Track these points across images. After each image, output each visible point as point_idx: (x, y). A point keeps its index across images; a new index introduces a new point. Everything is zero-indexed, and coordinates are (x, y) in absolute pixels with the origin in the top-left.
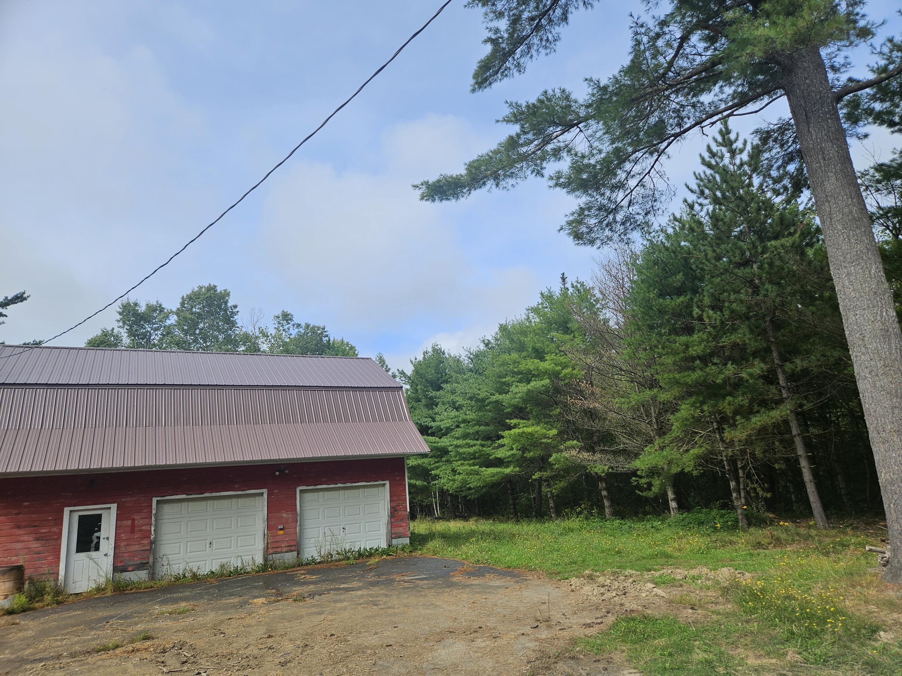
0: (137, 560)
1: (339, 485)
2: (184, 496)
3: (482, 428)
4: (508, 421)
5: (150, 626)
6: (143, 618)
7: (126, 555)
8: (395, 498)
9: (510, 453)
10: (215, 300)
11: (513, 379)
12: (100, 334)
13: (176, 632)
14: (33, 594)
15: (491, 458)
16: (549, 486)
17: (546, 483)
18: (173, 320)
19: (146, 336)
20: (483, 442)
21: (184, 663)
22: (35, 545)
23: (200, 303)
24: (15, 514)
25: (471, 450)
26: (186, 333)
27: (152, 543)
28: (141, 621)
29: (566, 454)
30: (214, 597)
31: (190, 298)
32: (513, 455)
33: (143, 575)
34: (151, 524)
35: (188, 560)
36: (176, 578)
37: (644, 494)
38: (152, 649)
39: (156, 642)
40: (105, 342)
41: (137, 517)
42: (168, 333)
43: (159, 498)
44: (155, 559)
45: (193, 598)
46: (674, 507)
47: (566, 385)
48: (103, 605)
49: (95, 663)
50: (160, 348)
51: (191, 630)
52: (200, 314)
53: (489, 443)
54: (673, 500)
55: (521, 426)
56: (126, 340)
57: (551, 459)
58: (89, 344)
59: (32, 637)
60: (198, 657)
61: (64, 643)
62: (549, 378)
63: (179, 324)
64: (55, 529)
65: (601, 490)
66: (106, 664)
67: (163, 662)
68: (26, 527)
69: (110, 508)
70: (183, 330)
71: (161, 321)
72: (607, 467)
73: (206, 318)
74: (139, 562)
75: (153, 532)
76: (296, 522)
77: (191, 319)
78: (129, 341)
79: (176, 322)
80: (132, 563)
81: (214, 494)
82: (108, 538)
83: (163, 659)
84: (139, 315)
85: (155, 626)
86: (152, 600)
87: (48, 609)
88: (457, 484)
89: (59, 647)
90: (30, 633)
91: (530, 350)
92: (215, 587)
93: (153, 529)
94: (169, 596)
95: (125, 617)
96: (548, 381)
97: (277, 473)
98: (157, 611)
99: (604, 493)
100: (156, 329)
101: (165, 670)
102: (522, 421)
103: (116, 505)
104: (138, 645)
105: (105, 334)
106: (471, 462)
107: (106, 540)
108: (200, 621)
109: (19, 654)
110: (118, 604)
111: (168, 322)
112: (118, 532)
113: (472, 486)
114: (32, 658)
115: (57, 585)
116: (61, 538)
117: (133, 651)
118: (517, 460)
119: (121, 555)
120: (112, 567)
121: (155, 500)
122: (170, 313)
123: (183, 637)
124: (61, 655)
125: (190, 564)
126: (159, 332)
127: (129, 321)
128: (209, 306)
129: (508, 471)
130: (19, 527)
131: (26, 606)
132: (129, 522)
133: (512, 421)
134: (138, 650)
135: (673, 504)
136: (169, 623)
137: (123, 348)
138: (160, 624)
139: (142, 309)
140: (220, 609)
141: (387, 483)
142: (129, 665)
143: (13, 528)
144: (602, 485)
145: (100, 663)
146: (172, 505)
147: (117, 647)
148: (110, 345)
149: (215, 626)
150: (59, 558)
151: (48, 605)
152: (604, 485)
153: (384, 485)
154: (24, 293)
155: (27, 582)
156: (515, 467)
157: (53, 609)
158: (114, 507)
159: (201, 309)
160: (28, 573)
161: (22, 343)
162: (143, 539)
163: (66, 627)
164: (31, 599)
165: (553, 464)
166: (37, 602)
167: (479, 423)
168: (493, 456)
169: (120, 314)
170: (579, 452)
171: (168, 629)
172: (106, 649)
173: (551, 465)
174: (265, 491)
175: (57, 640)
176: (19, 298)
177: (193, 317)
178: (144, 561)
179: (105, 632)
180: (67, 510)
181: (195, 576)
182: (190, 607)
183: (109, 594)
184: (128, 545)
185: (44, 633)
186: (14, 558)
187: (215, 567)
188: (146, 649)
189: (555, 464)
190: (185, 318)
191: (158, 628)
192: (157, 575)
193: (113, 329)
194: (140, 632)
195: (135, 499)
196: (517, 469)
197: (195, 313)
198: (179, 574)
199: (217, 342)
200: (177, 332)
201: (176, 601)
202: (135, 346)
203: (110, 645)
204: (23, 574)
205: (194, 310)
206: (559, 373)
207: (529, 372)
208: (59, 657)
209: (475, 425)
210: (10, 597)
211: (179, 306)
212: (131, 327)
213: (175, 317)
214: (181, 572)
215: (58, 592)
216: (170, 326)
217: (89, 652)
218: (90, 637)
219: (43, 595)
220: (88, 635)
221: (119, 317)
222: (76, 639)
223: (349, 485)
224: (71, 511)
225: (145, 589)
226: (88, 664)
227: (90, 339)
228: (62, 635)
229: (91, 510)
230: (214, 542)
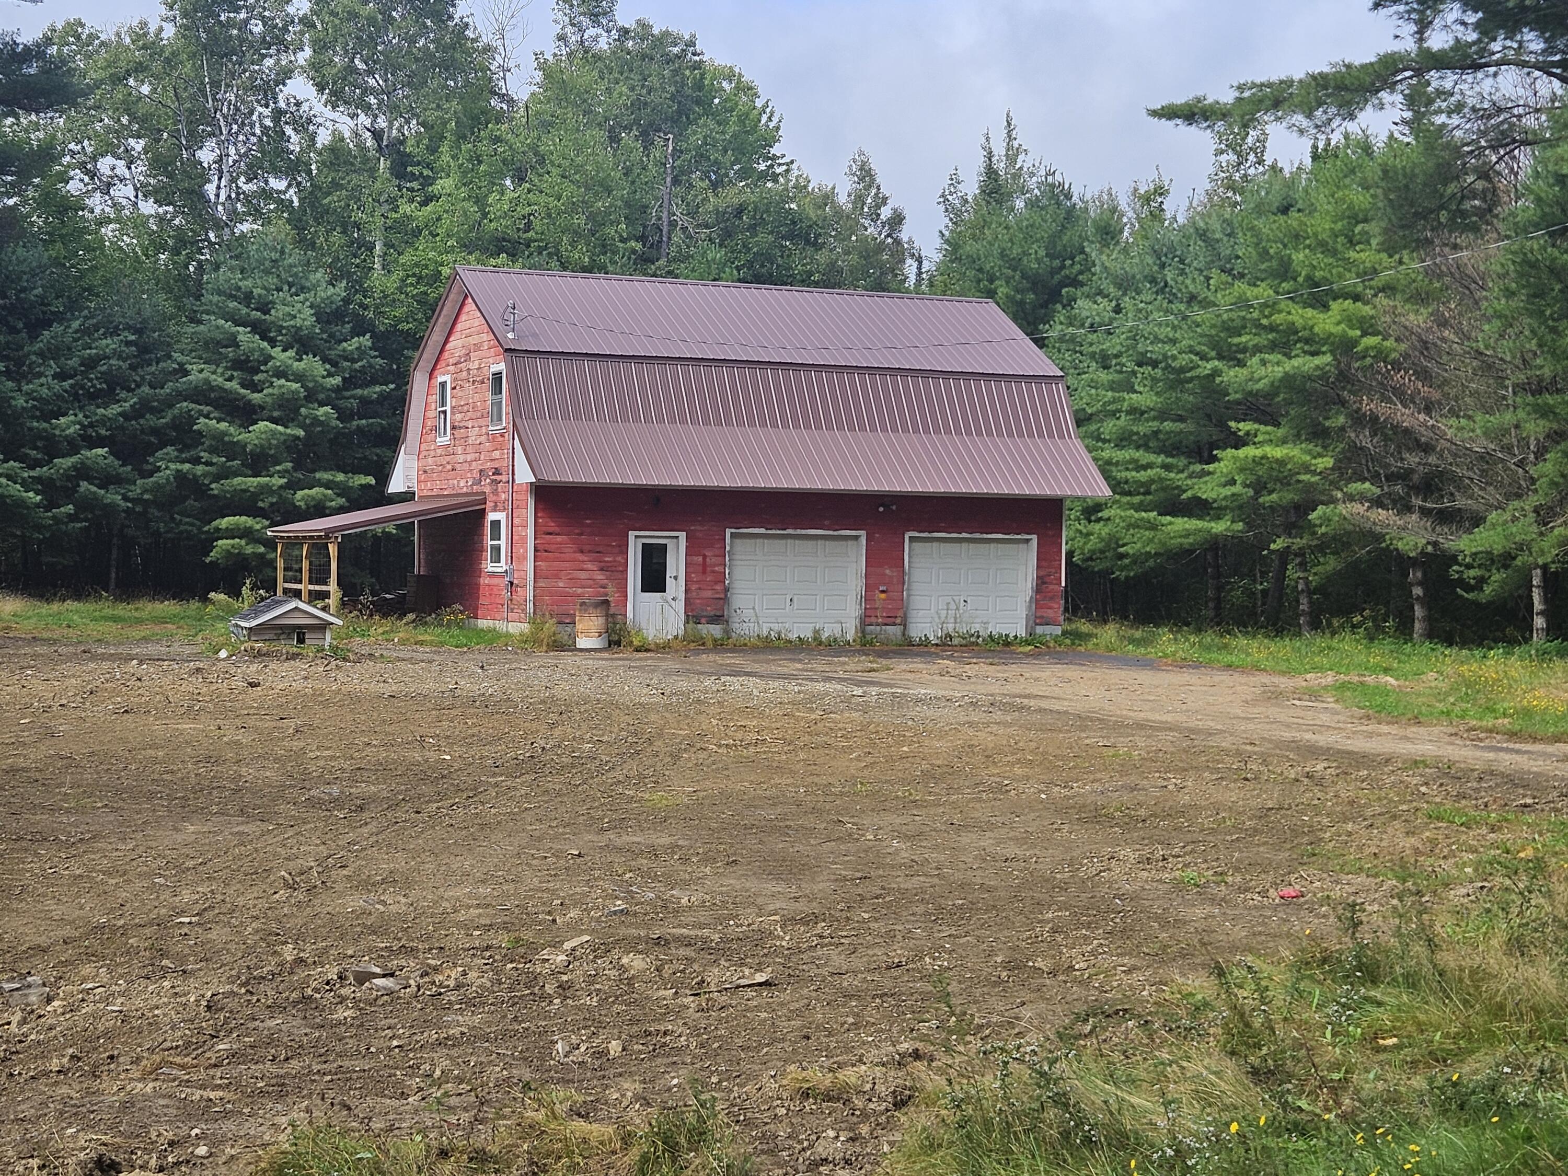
0: (710, 611)
1: (964, 535)
2: (763, 531)
3: (1168, 425)
4: (1232, 424)
7: (698, 601)
8: (1044, 564)
9: (1228, 491)
11: (1257, 340)
15: (1184, 496)
16: (1303, 566)
17: (1298, 560)
20: (1169, 460)
22: (600, 576)
24: (578, 534)
25: (1143, 476)
27: (726, 590)
29: (1342, 509)
32: (1233, 495)
33: (716, 630)
34: (725, 565)
35: (764, 619)
36: (765, 639)
37: (1470, 596)
41: (708, 553)
43: (733, 530)
44: (729, 611)
46: (1539, 626)
47: (1363, 369)
53: (1182, 462)
54: (1541, 613)
55: (1260, 438)
57: (1313, 516)
62: (1331, 351)
64: (619, 559)
65: (1411, 585)
68: (590, 551)
69: (677, 537)
72: (1424, 541)
74: (712, 613)
75: (727, 576)
76: (903, 584)
80: (705, 613)
81: (799, 532)
82: (676, 577)
88: (1093, 543)
91: (1300, 279)
93: (727, 571)
96: (1328, 358)
97: (881, 509)
99: (1418, 591)
102: (1262, 428)
103: (685, 533)
106: (1137, 499)
107: (673, 580)
112: (689, 570)
113: (1131, 552)
116: (624, 570)
118: (1240, 507)
119: (693, 601)
120: (683, 616)
121: (728, 532)
125: (776, 625)
129: (1219, 527)
130: (581, 551)
132: (701, 559)
133: (1241, 425)
135: (1539, 622)
141: (1034, 538)
143: (576, 552)
144: (1414, 575)
146: (746, 541)
150: (626, 596)
152: (1419, 574)
153: (1028, 541)
156: (1233, 522)
158: (682, 535)
162: (716, 583)
165: (1315, 526)
167: (1163, 415)
168: (1189, 494)
170: (1369, 508)
173: (1312, 526)
174: (863, 533)
178: (718, 613)
180: (631, 535)
184: (699, 589)
187: (806, 634)
189: (1321, 526)
192: (732, 633)
195: (705, 528)
196: (1240, 526)
206: (1355, 342)
207: (1292, 330)
209: (1154, 419)
223: (977, 536)
224: (635, 537)
229: (655, 537)
230: (795, 600)
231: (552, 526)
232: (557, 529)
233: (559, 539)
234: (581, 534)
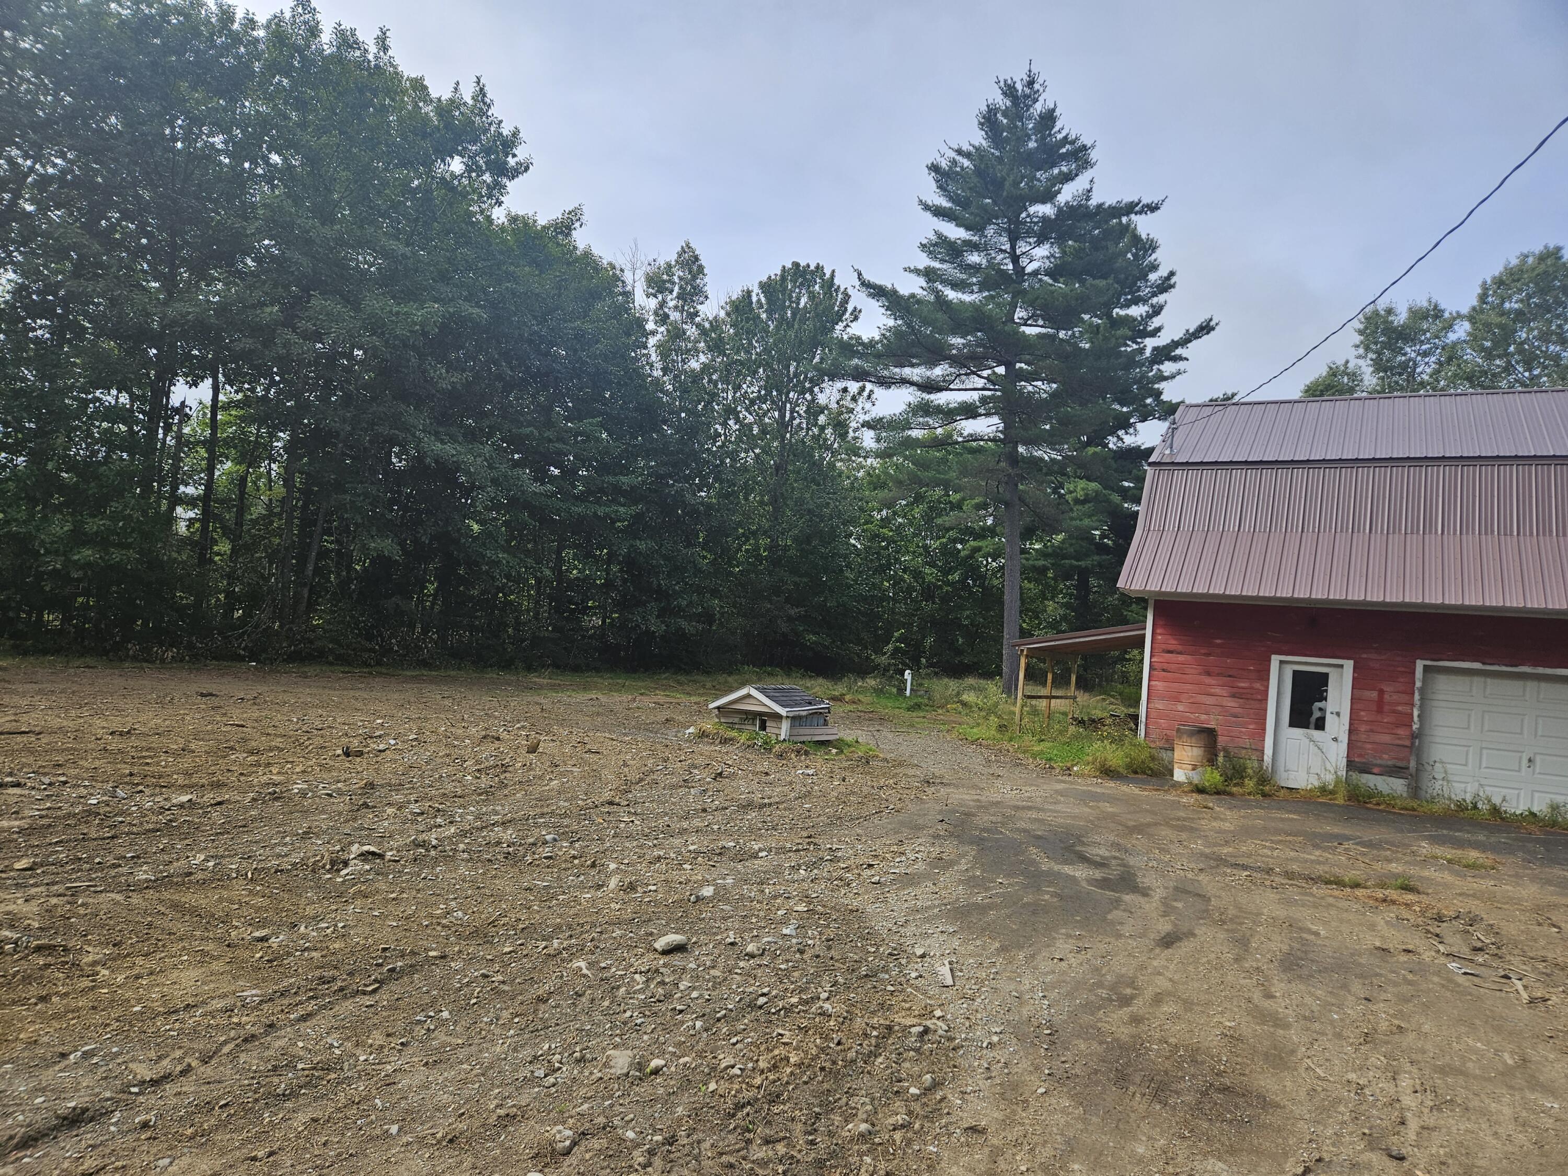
0: (1387, 759)
2: (1477, 665)
5: (1413, 871)
6: (1400, 855)
7: (1369, 746)
10: (1556, 278)
12: (1324, 374)
13: (1460, 895)
14: (1230, 773)
18: (1462, 330)
19: (1408, 369)
21: (1476, 950)
22: (1230, 703)
23: (1520, 291)
24: (1204, 654)
26: (1489, 355)
27: (1414, 736)
28: (1397, 860)
30: (1538, 859)
31: (1499, 282)
33: (1395, 786)
34: (1413, 705)
35: (1483, 782)
36: (1459, 806)
38: (1418, 909)
39: (1425, 899)
40: (1333, 387)
41: (1388, 688)
42: (1450, 359)
43: (1428, 663)
44: (1419, 763)
45: (1494, 848)
48: (1331, 815)
49: (1322, 898)
50: (1434, 389)
51: (1489, 898)
52: (1519, 313)
56: (1370, 379)
58: (1306, 391)
59: (1230, 832)
60: (1504, 950)
61: (1275, 853)
63: (1474, 339)
64: (1258, 685)
66: (1340, 905)
67: (1437, 935)
68: (1218, 675)
69: (1342, 666)
70: (1483, 349)
71: (1437, 337)
73: (1534, 320)
74: (1390, 763)
75: (1416, 719)
77: (1500, 326)
78: (1375, 381)
79: (1469, 334)
80: (1379, 762)
81: (1541, 670)
82: (1338, 714)
83: (1438, 931)
84: (1395, 330)
85: (1422, 874)
86: (1414, 831)
87: (1251, 801)
89: (1268, 856)
90: (1227, 826)
92: (1538, 841)
93: (1416, 713)
94: (1445, 832)
95: (1370, 845)
98: (1424, 851)
100: (1425, 354)
101: (1442, 948)
103: (1352, 662)
104: (1393, 894)
105: (1333, 372)
107: (1335, 716)
108: (1508, 891)
109: (1216, 849)
110: (1356, 821)
111: (1452, 337)
112: (1355, 706)
114: (1233, 860)
115: (1261, 767)
116: (1266, 699)
117: (1385, 901)
119: (1359, 744)
120: (1345, 760)
121: (1420, 665)
122: (1454, 319)
123: (1476, 907)
124: (1272, 869)
125: (1487, 788)
126: (1433, 359)
127: (1376, 343)
128: (1542, 292)
130: (1209, 674)
131: (1221, 787)
132: (1374, 695)
134: (1393, 902)
136: (1448, 877)
137: (1364, 394)
138: (1429, 873)
139: (1401, 317)
140: (1549, 882)
142: (1379, 920)
143: (1200, 674)
145: (1331, 900)
146: (1453, 678)
147: (1357, 885)
148: (1341, 392)
149: (1538, 909)
150: (1264, 729)
151: (1249, 794)
154: (1211, 320)
155: (1222, 754)
157: (1256, 801)
158: (1349, 665)
159: (1521, 301)
160: (1222, 741)
161: (1207, 399)
162: (1398, 726)
163: (1278, 832)
164: (1228, 779)
166: (1236, 785)
169: (1361, 332)
171: (1446, 886)
172: (1339, 883)
175: (1265, 847)
176: (1206, 328)
177: (1504, 320)
178: (1400, 764)
179: (1336, 858)
180: (1275, 660)
181: (1495, 811)
182: (1489, 863)
183: (1340, 801)
184: (1372, 731)
185: (1247, 832)
186: (1203, 717)
187: (1540, 806)
188: (1407, 905)
190: (1488, 326)
191: (1428, 879)
192: (1423, 793)
193: (1347, 362)
194: (1396, 876)
195: (1383, 657)
197: (1509, 312)
198: (1464, 800)
199: (1558, 366)
200: (1469, 354)
201: (1460, 844)
202: (1384, 391)
203: (1347, 879)
204: (1215, 742)
205: (1507, 305)
208: (1269, 871)
210: (1200, 769)
211: (1475, 302)
212: (1379, 353)
213: (1467, 325)
214: (1469, 798)
215: (1264, 779)
216: (1455, 344)
217: (1312, 879)
218: (1313, 857)
219: (1242, 778)
220: (1310, 854)
221: (1358, 339)
222: (1293, 854)
224: (1281, 662)
225: (1402, 809)
226: (1312, 895)
227: (1308, 383)
228: (1272, 841)
229: (1312, 664)
230: (1538, 759)
231: (1173, 643)
232: (1180, 648)
233: (1181, 658)
234: (1209, 655)
